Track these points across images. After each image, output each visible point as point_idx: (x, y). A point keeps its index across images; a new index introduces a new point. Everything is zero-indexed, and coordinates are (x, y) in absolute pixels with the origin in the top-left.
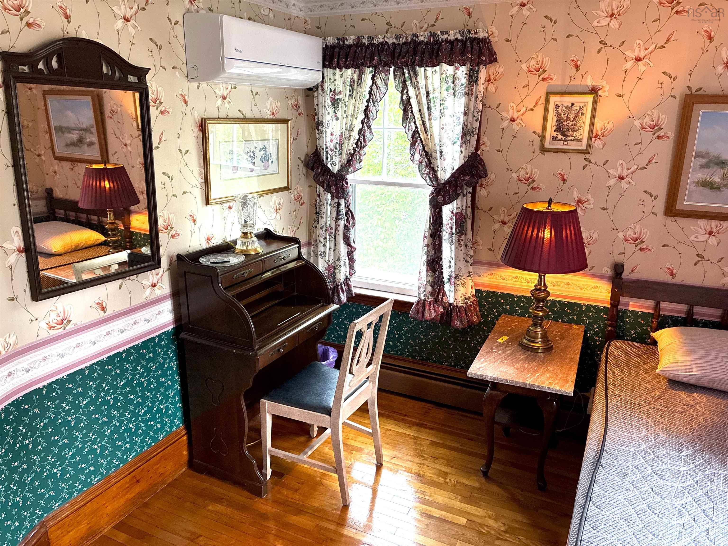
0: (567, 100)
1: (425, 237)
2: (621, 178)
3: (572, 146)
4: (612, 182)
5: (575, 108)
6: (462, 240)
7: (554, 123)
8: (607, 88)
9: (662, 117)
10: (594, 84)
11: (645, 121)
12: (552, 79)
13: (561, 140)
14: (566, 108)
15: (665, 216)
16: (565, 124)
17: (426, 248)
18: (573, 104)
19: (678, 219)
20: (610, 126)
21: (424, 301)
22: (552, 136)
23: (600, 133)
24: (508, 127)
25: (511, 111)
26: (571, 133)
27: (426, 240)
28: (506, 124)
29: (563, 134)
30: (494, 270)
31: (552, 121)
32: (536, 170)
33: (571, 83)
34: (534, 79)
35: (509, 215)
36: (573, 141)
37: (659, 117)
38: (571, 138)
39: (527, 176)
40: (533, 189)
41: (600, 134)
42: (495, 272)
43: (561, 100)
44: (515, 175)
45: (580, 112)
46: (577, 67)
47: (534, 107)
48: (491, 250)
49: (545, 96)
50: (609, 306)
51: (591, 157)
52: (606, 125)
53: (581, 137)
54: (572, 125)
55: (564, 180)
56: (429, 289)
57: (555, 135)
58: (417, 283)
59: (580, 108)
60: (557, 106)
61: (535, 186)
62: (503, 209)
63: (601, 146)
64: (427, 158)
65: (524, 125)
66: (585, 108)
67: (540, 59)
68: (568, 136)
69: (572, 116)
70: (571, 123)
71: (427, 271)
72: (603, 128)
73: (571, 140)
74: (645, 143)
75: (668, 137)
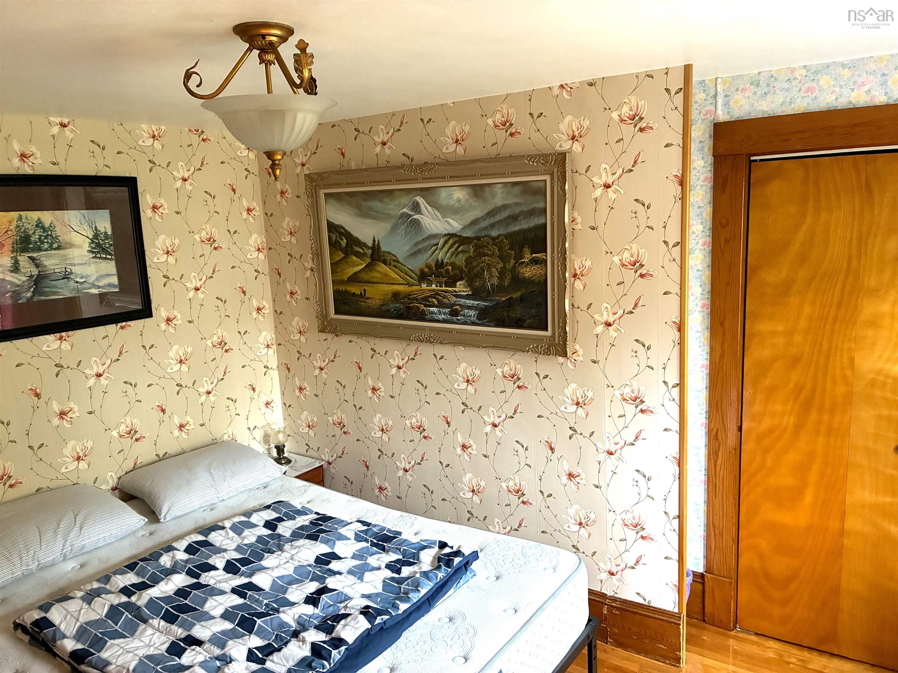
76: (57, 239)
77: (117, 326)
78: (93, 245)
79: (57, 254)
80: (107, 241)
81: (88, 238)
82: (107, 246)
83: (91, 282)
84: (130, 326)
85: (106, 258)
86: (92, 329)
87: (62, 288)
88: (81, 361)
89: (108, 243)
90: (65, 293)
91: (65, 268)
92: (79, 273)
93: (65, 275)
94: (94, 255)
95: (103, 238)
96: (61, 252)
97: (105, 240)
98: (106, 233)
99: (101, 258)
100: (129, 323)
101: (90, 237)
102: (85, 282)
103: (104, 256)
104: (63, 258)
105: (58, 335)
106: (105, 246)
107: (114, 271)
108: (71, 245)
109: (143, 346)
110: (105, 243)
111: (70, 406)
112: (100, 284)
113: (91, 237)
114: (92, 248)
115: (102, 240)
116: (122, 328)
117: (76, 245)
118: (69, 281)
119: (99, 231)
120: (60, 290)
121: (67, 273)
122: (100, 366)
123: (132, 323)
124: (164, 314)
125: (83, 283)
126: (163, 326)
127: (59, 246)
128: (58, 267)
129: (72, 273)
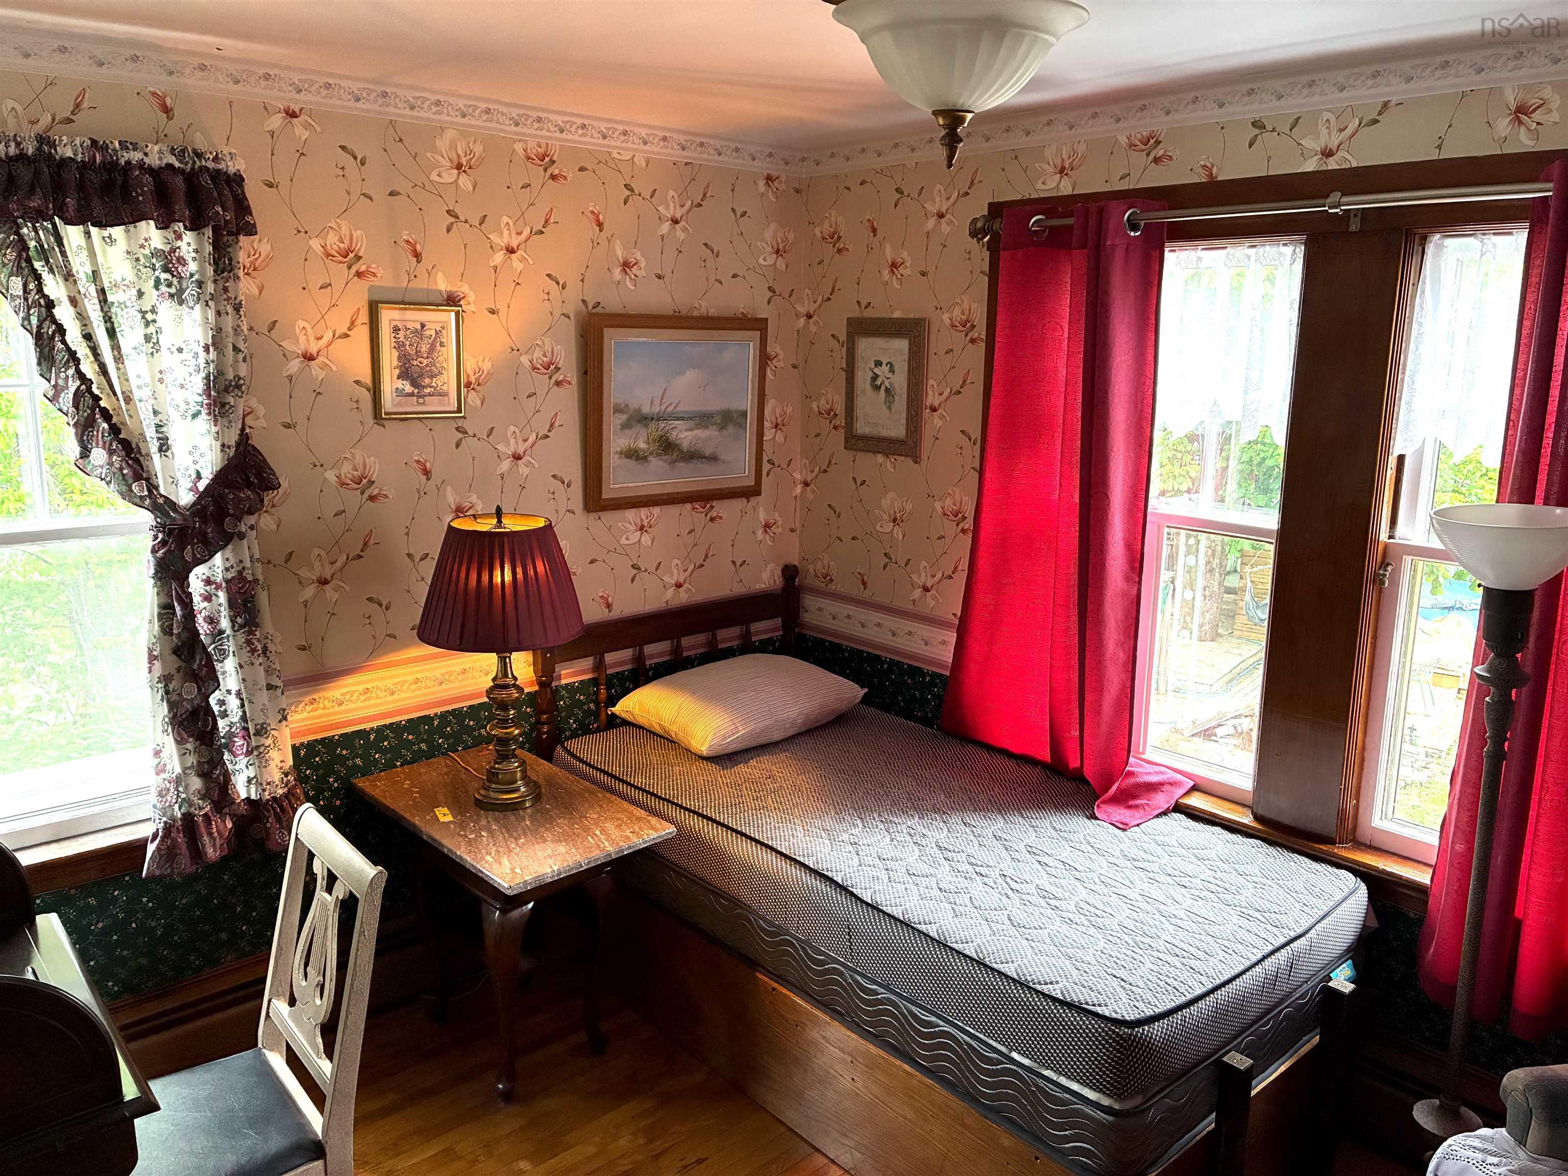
0: (414, 317)
1: (152, 658)
2: (517, 457)
3: (433, 404)
4: (506, 465)
5: (428, 333)
6: (259, 640)
7: (396, 363)
8: (471, 297)
9: (557, 348)
10: (448, 289)
11: (535, 355)
12: (374, 275)
13: (412, 394)
14: (412, 333)
15: (588, 512)
16: (415, 363)
17: (160, 685)
18: (423, 326)
19: (601, 514)
20: (487, 366)
21: (188, 818)
22: (394, 387)
23: (473, 379)
24: (301, 371)
25: (302, 338)
26: (427, 381)
27: (157, 665)
28: (295, 365)
29: (414, 384)
30: (317, 691)
31: (389, 359)
32: (372, 459)
33: (410, 285)
34: (339, 272)
35: (333, 563)
36: (433, 395)
37: (553, 349)
38: (428, 390)
39: (355, 473)
40: (372, 498)
41: (474, 382)
42: (321, 694)
43: (403, 318)
44: (331, 476)
45: (437, 342)
46: (417, 255)
47: (349, 329)
48: (303, 648)
49: (366, 308)
50: (536, 688)
51: (466, 425)
52: (480, 364)
53: (445, 388)
54: (427, 366)
55: (427, 473)
56: (196, 783)
57: (400, 386)
58: (154, 782)
59: (437, 333)
60: (396, 330)
61: (376, 492)
62: (316, 551)
63: (479, 403)
64: (131, 459)
65: (334, 368)
66: (444, 332)
67: (345, 231)
68: (424, 387)
69: (424, 349)
70: (425, 362)
71: (179, 742)
72: (477, 370)
73: (430, 395)
74: (541, 393)
75: (570, 383)
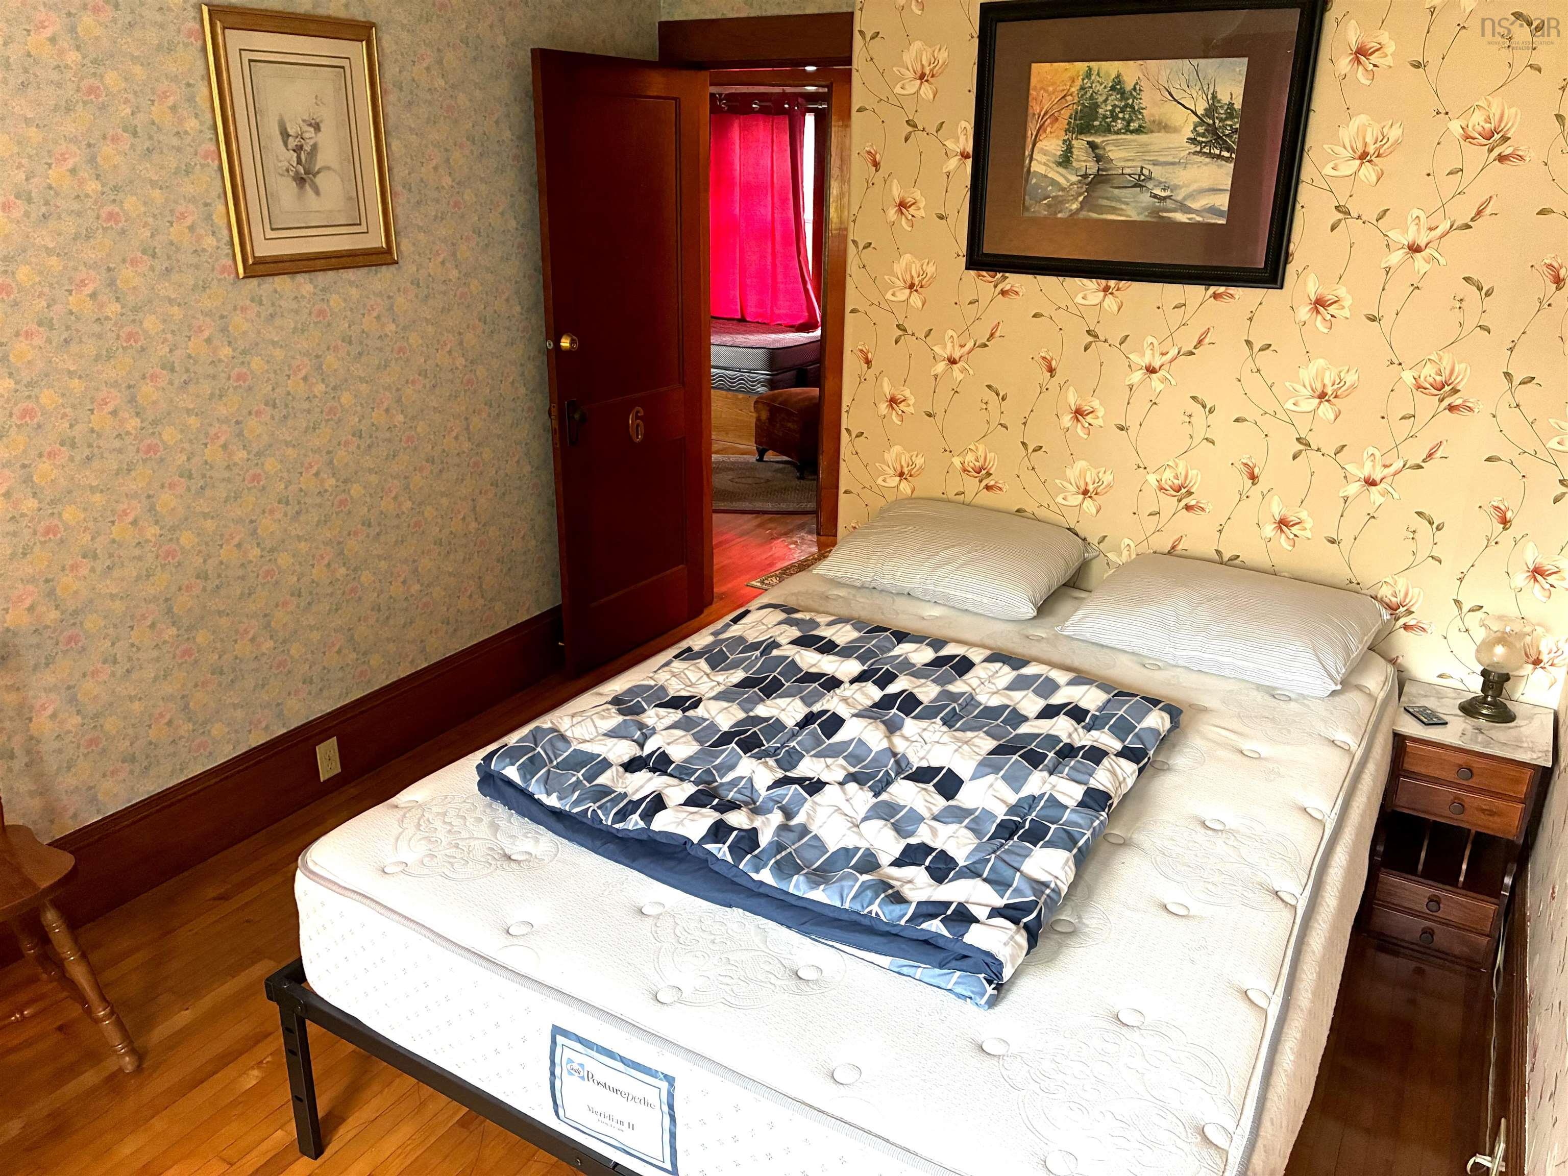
76: (1140, 113)
77: (1207, 290)
78: (1201, 129)
79: (1134, 141)
80: (1229, 123)
81: (1195, 114)
82: (1227, 132)
83: (1179, 198)
84: (1232, 296)
85: (1219, 157)
86: (1161, 285)
87: (1127, 204)
88: (1127, 336)
89: (1231, 126)
90: (1129, 213)
91: (1142, 168)
92: (1163, 180)
93: (1139, 180)
94: (1198, 149)
95: (1224, 116)
96: (1142, 138)
97: (1226, 119)
98: (1231, 105)
99: (1210, 155)
100: (1232, 290)
101: (1199, 114)
102: (1169, 197)
103: (1217, 152)
104: (1142, 150)
105: (1103, 282)
106: (1223, 132)
107: (1227, 183)
108: (1163, 127)
109: (1248, 342)
110: (1225, 127)
111: (1093, 404)
112: (1195, 205)
113: (1200, 112)
114: (1199, 135)
115: (1221, 120)
116: (1215, 296)
117: (1170, 127)
118: (1141, 192)
119: (1219, 101)
120: (1123, 207)
121: (1142, 177)
122: (1157, 355)
123: (1239, 292)
124: (1312, 288)
125: (1165, 198)
126: (1304, 312)
127: (1140, 126)
128: (1130, 164)
129: (1150, 178)
